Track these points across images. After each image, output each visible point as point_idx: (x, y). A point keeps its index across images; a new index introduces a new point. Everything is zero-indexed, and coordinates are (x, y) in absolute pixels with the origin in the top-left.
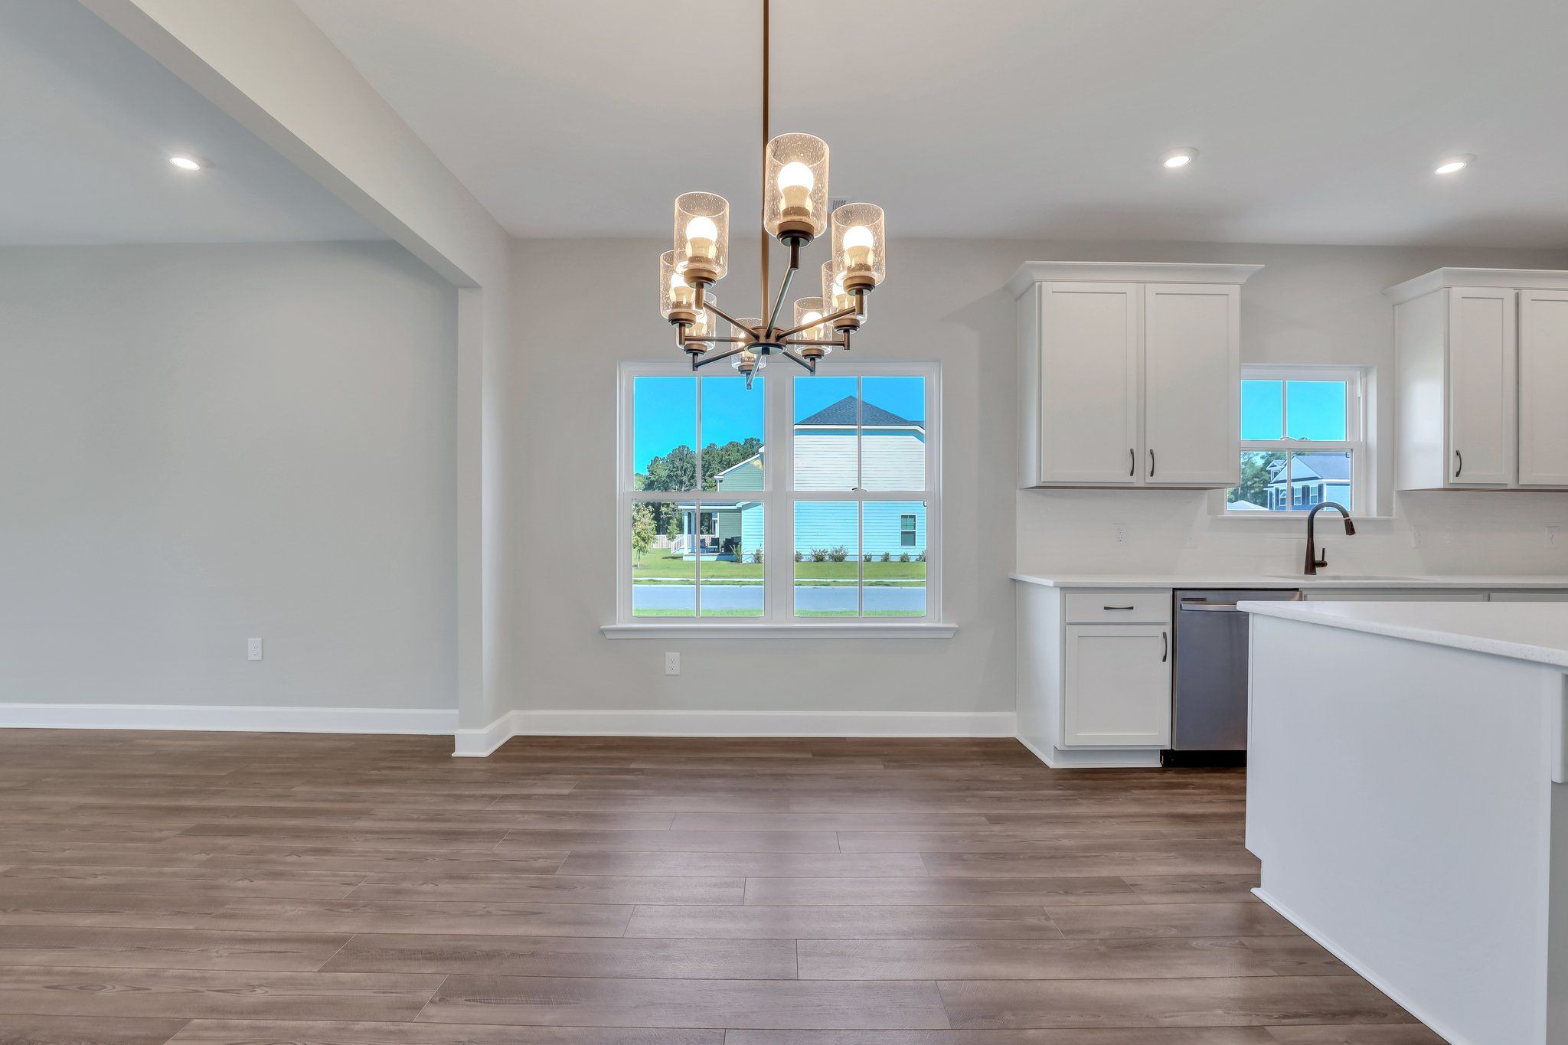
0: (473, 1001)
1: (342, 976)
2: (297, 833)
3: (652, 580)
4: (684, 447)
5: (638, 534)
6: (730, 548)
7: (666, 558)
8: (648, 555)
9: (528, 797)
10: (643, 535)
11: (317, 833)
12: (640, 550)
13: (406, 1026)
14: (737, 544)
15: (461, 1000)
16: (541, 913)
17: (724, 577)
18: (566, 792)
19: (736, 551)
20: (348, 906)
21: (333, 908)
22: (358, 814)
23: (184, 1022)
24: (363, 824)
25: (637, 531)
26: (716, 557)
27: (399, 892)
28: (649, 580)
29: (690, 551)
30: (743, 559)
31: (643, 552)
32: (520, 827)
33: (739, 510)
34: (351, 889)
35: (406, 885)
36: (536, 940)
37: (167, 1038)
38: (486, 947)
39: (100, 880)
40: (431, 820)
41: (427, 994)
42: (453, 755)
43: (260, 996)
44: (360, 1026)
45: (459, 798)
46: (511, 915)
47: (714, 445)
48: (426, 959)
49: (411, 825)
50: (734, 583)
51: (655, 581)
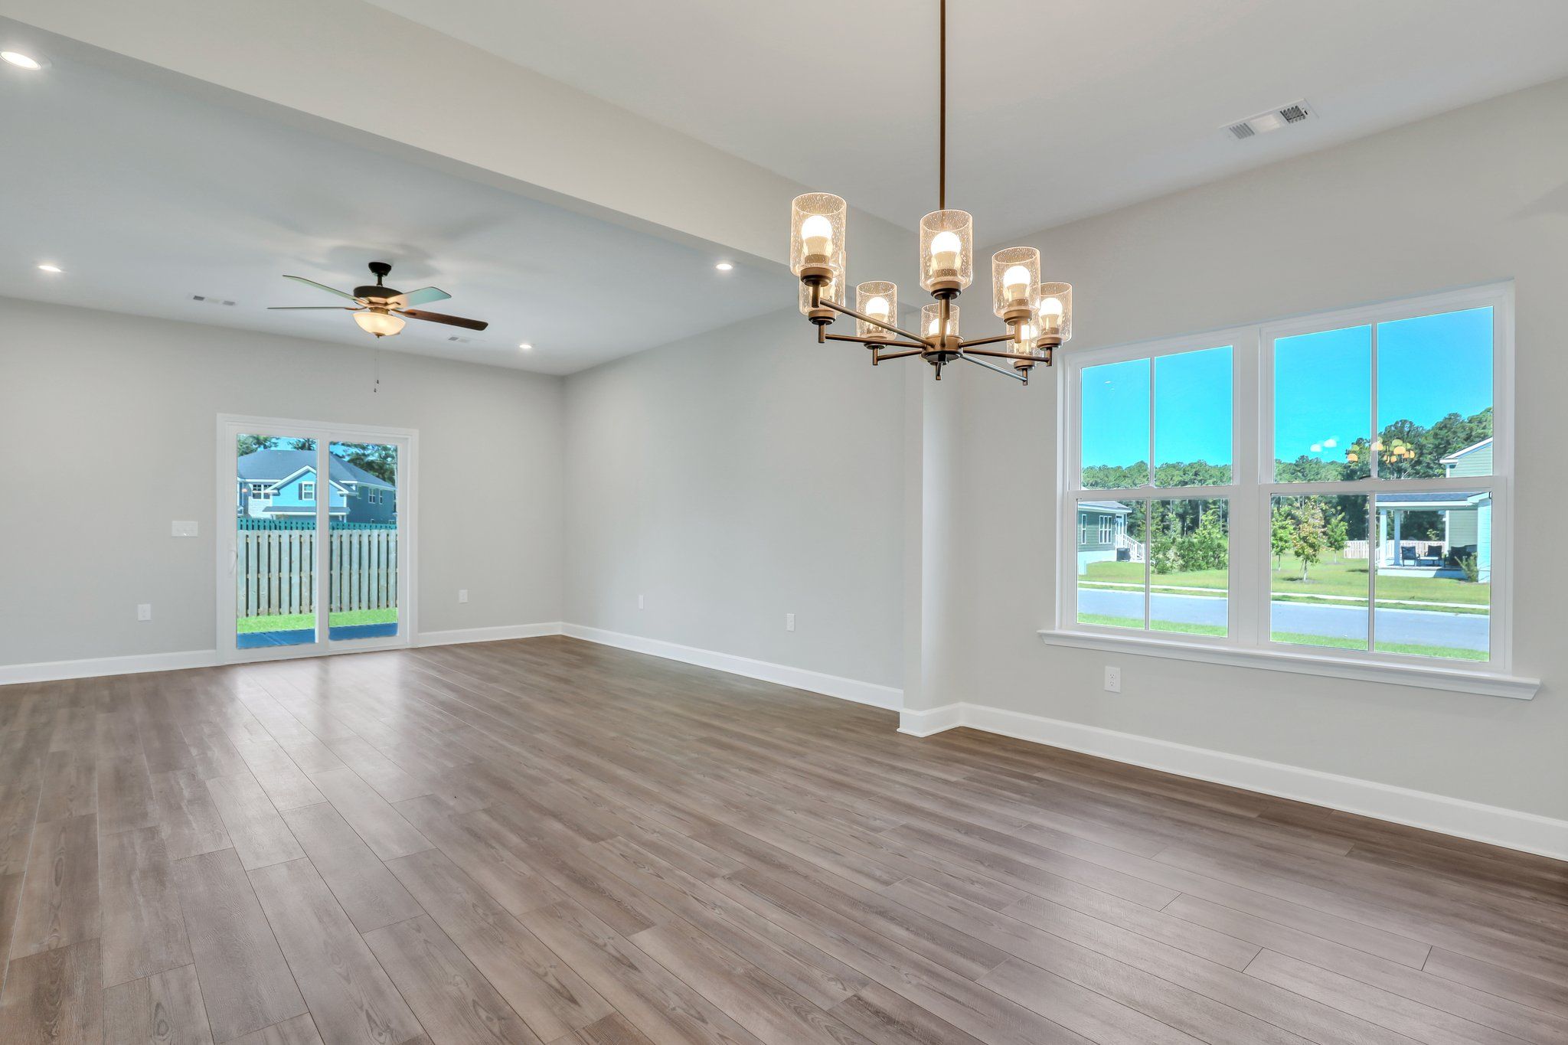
0: (745, 887)
1: (697, 844)
2: (751, 756)
3: (1312, 598)
4: (1404, 422)
5: (1304, 539)
6: (1458, 563)
7: (1353, 571)
8: (1318, 566)
9: (918, 775)
10: (1311, 540)
11: (763, 759)
12: (1307, 558)
13: (699, 883)
14: (1469, 555)
15: (739, 883)
16: (839, 854)
17: (1432, 600)
18: (953, 779)
19: (1468, 565)
20: (737, 808)
21: (729, 805)
22: (796, 754)
23: (613, 836)
24: (793, 762)
25: (1303, 535)
26: (1434, 573)
27: (770, 809)
28: (1308, 598)
29: (1392, 562)
30: (1480, 578)
31: (1312, 561)
32: (889, 794)
33: (1475, 507)
34: (748, 798)
35: (779, 807)
36: (816, 869)
37: (603, 840)
38: (784, 860)
39: (643, 754)
40: (835, 771)
41: (725, 872)
42: (898, 730)
43: (654, 837)
44: (678, 872)
45: (870, 762)
46: (817, 847)
47: (1456, 415)
48: (745, 853)
49: (820, 771)
50: (1445, 609)
51: (1317, 599)
